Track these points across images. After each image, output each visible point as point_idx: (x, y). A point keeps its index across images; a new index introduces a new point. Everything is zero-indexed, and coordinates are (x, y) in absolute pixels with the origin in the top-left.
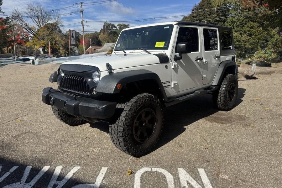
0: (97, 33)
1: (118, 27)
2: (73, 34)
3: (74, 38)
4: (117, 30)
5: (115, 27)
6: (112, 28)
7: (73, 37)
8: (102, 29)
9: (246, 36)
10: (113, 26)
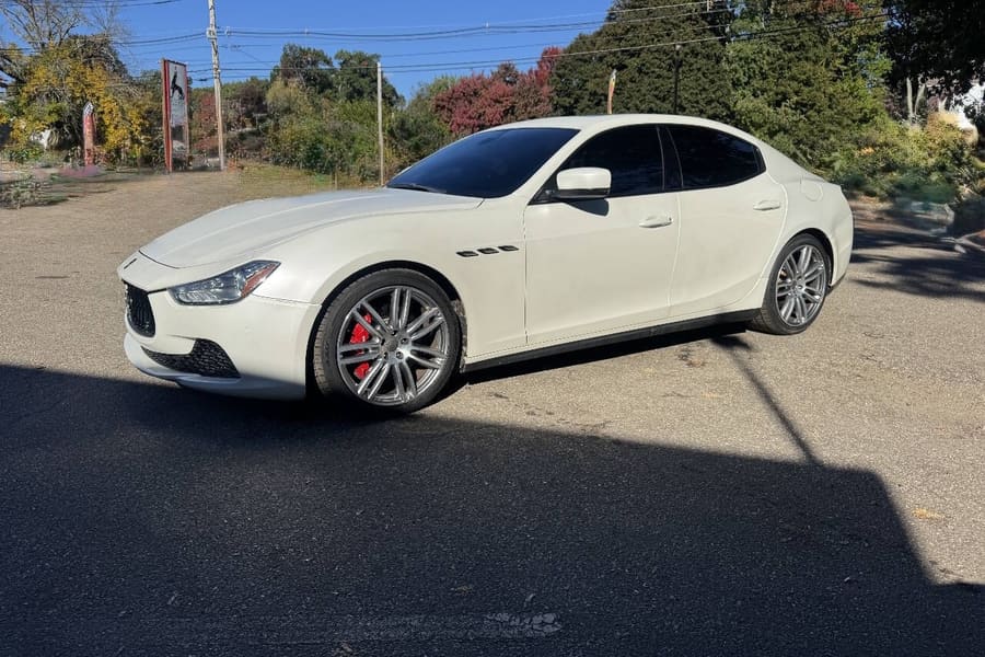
0: (259, 83)
1: (336, 64)
2: (175, 77)
3: (181, 92)
4: (333, 71)
5: (328, 62)
6: (314, 63)
7: (175, 87)
8: (276, 70)
9: (789, 111)
10: (319, 56)
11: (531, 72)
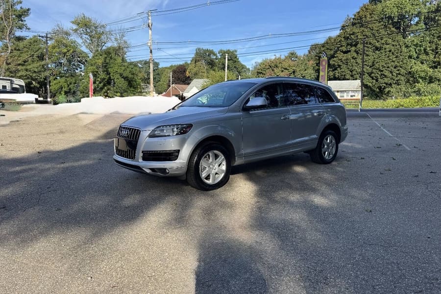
1: (219, 56)
4: (217, 59)
8: (193, 59)
11: (305, 55)
